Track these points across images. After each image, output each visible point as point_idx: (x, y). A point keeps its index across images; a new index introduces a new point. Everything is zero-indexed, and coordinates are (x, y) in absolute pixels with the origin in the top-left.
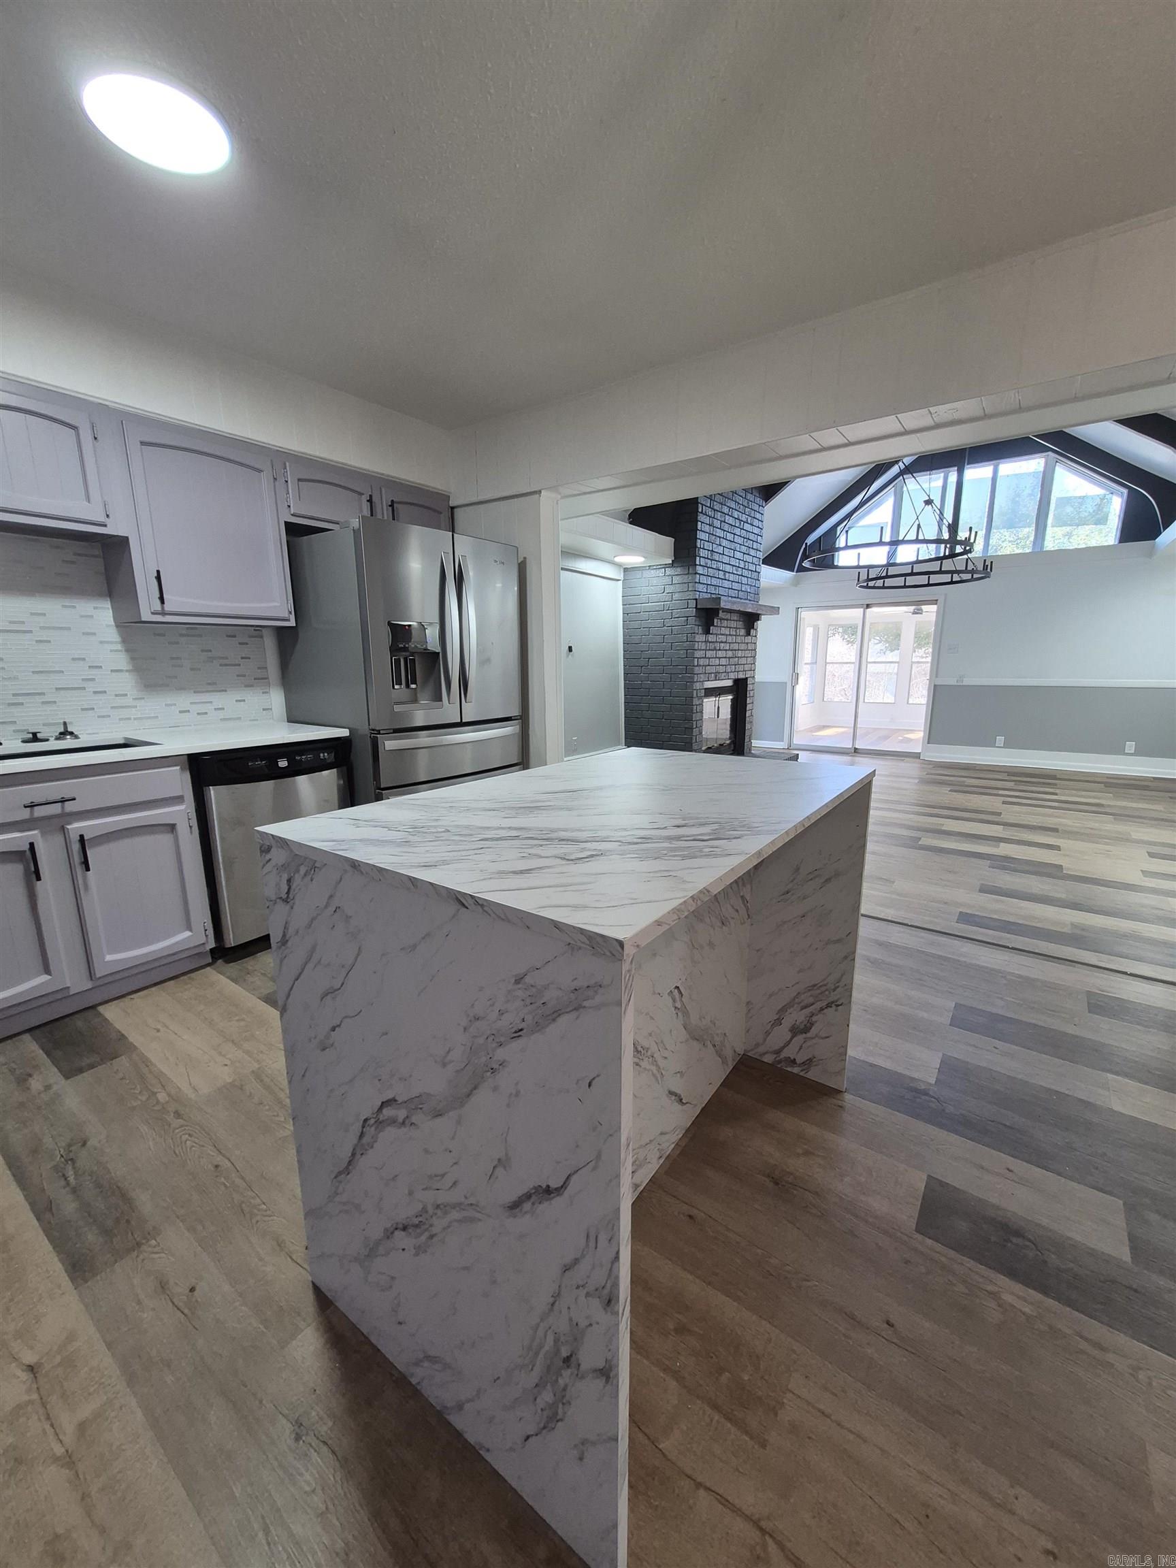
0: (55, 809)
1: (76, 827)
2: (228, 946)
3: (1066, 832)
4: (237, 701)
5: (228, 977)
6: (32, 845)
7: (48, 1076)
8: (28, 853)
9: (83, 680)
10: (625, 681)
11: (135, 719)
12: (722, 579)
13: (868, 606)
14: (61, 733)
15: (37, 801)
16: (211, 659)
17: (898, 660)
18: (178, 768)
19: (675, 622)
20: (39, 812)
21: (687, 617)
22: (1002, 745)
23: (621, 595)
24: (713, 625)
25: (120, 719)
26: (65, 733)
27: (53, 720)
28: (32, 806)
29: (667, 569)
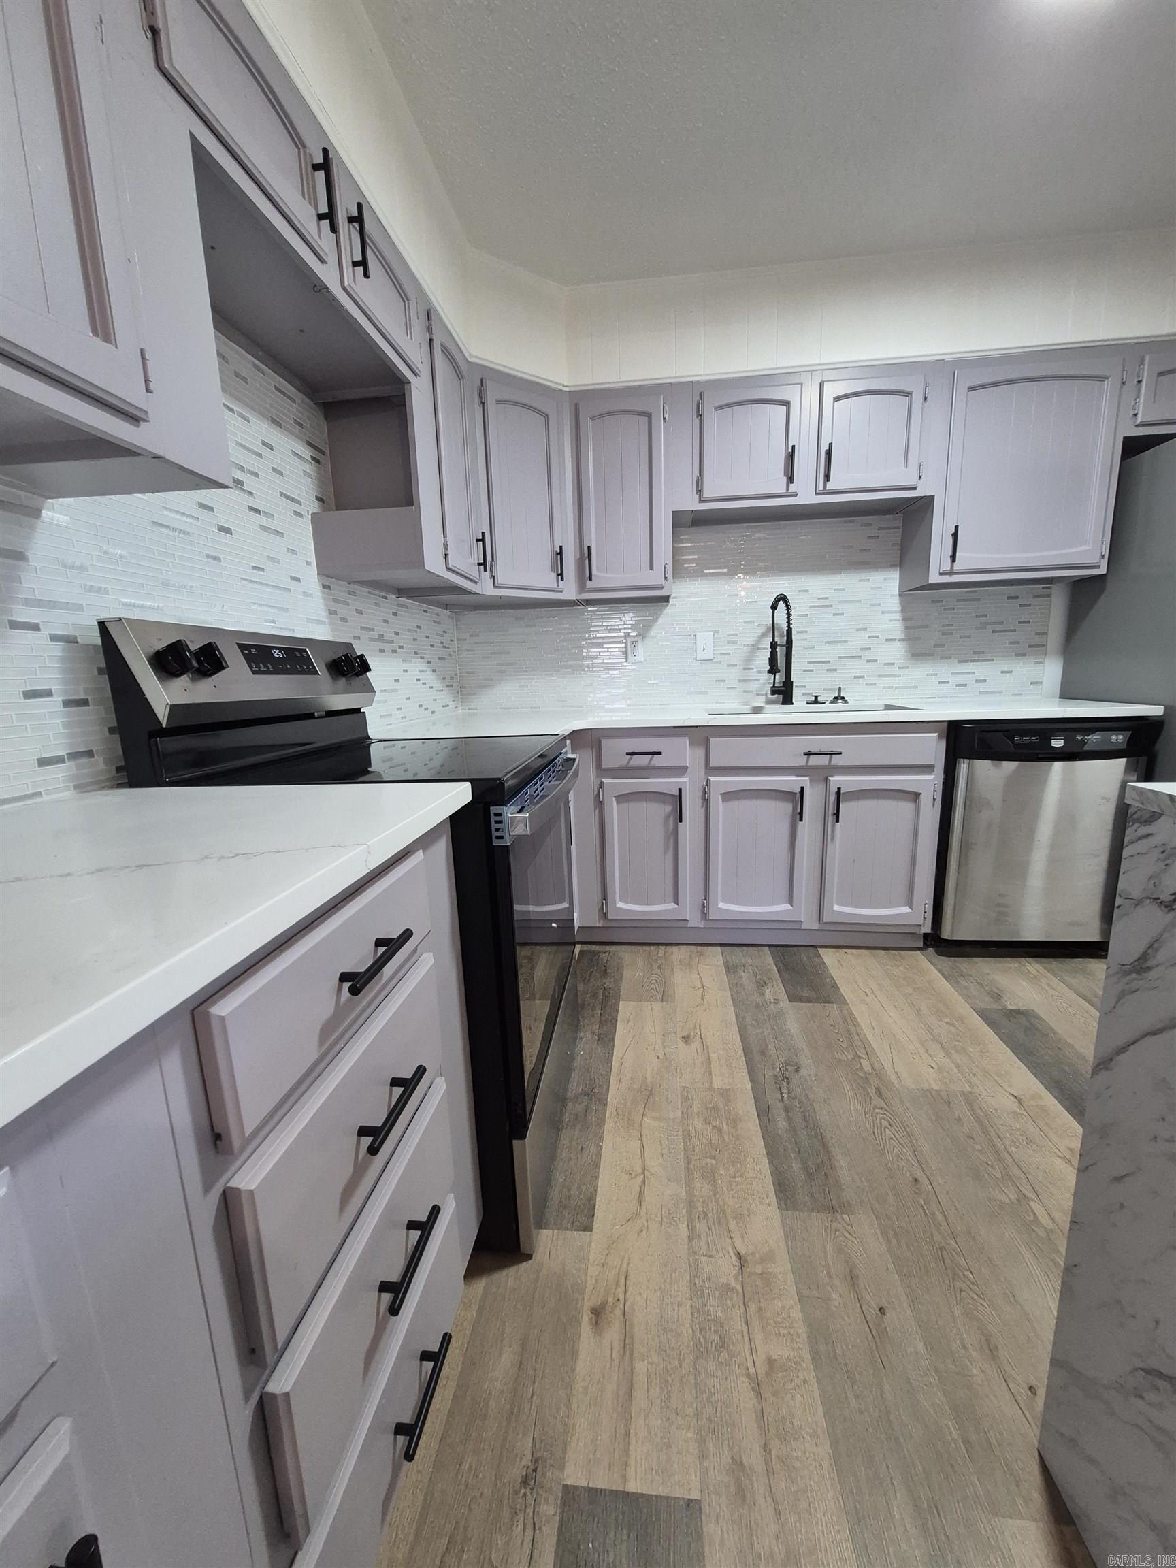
0: (823, 760)
1: (837, 780)
2: (943, 937)
4: (1002, 672)
5: (940, 971)
6: (802, 788)
7: (776, 991)
8: (798, 795)
9: (862, 649)
11: (896, 688)
14: (835, 698)
15: (813, 751)
16: (984, 626)
18: (936, 735)
20: (814, 761)
25: (884, 688)
26: (839, 698)
27: (832, 685)
28: (808, 754)
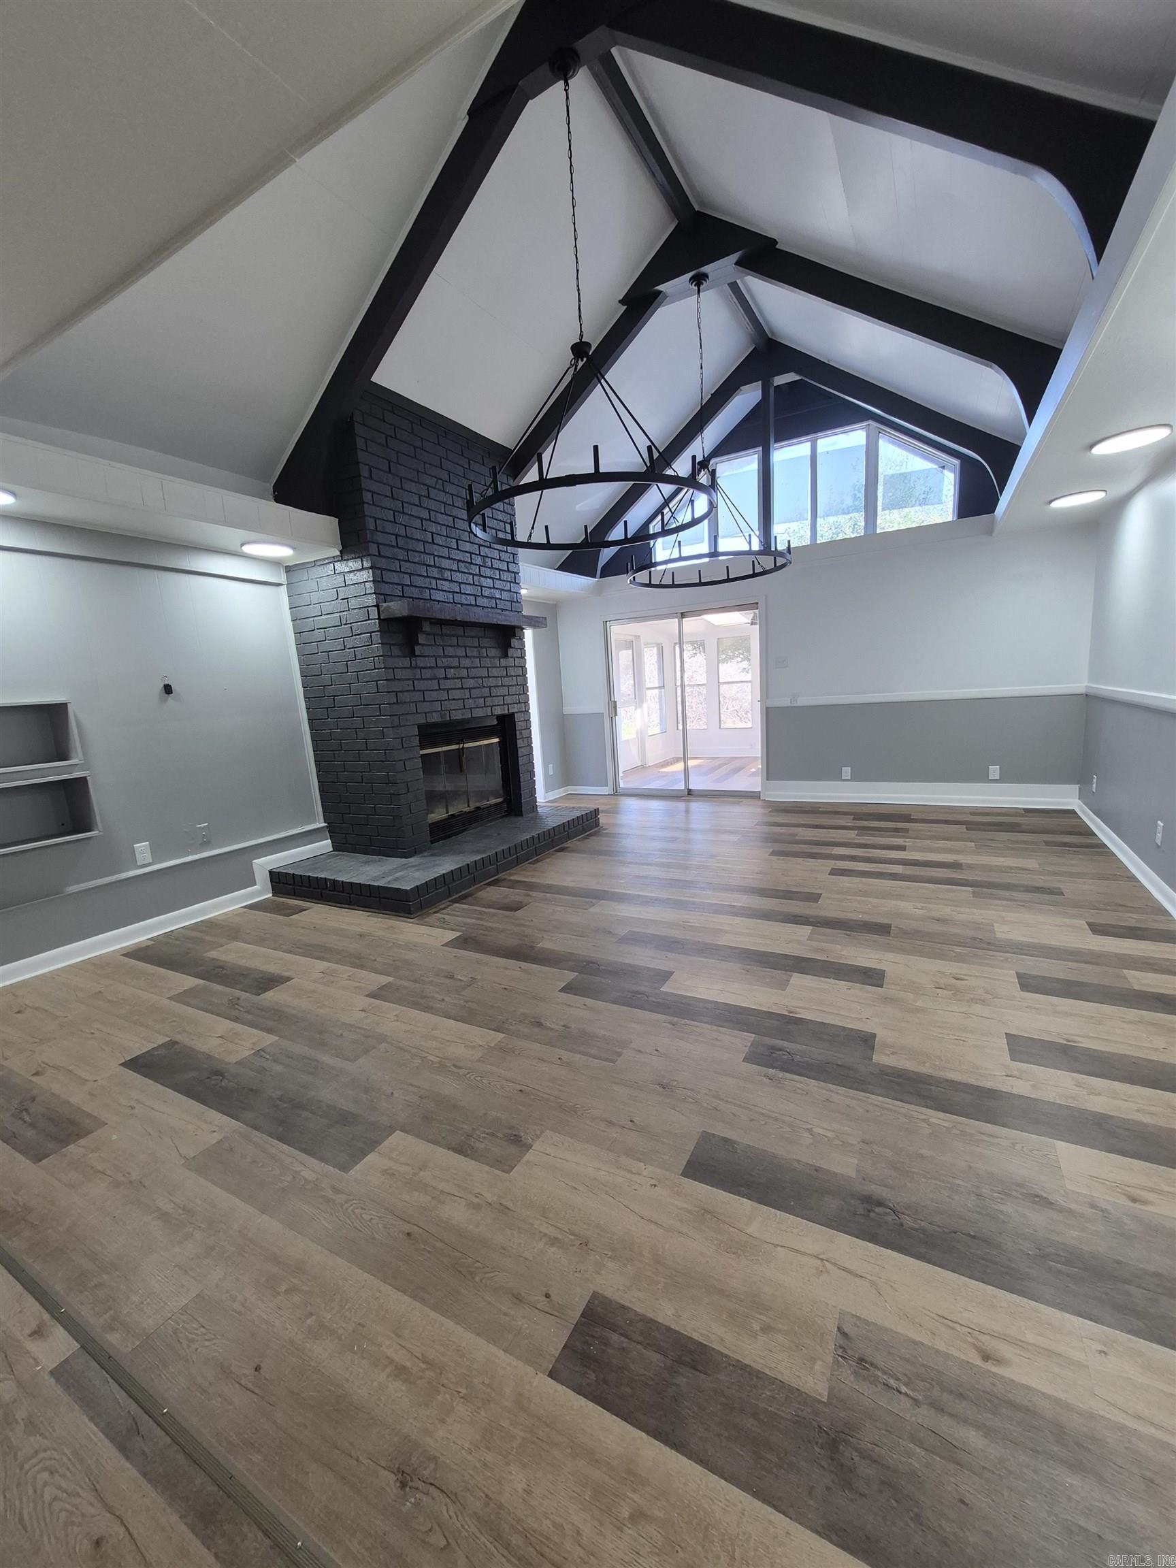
3: (905, 933)
10: (311, 729)
12: (436, 579)
13: (683, 615)
17: (750, 679)
19: (358, 641)
21: (371, 633)
22: (849, 778)
23: (287, 607)
24: (418, 644)
29: (336, 564)
